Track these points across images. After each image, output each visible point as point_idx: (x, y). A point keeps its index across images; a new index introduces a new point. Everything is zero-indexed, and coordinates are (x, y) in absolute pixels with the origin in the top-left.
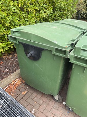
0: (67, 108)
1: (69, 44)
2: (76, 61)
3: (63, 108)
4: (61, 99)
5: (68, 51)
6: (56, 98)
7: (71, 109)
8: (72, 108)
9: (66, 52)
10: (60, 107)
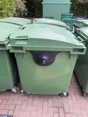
0: (26, 94)
1: (6, 38)
2: (16, 50)
3: (22, 96)
4: (18, 89)
5: (6, 44)
6: (14, 90)
7: (29, 93)
8: (28, 91)
9: (4, 45)
10: (20, 97)
